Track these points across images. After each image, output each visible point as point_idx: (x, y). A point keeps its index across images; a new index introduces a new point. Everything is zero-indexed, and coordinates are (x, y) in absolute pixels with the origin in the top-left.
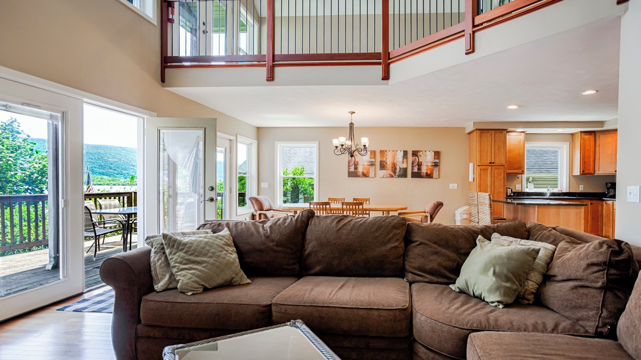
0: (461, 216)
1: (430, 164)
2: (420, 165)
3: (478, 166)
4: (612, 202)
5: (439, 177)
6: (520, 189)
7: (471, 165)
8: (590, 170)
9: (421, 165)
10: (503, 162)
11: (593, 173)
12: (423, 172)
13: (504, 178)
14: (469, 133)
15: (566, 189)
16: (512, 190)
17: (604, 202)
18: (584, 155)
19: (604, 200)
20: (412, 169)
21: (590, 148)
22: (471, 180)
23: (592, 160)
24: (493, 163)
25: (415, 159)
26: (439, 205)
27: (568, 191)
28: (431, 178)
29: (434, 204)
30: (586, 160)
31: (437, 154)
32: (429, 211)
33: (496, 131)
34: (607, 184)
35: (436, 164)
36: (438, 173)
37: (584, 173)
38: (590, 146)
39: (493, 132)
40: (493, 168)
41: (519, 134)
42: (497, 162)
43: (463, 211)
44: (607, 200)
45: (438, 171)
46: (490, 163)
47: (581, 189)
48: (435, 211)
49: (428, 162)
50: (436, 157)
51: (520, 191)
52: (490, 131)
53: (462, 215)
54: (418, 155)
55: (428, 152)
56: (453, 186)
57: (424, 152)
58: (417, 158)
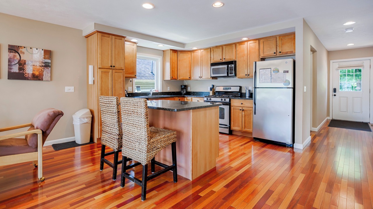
0: (81, 121)
1: (38, 64)
2: (22, 64)
3: (99, 68)
4: (191, 98)
5: (51, 80)
6: (132, 90)
7: (91, 68)
8: (175, 76)
9: (25, 64)
10: (122, 67)
11: (177, 79)
12: (27, 72)
13: (123, 81)
14: (87, 37)
15: (161, 90)
16: (127, 92)
17: (185, 98)
18: (172, 66)
19: (185, 97)
20: (10, 69)
21: (175, 62)
22: (91, 82)
23: (176, 69)
24: (114, 67)
25: (15, 56)
26: (56, 116)
27: (162, 92)
28: (39, 80)
29: (49, 115)
30: (174, 70)
31: (48, 53)
32: (39, 126)
33: (116, 37)
34: (181, 86)
35: (47, 64)
36: (49, 75)
37: (172, 78)
38: (175, 60)
39: (114, 37)
40: (114, 71)
41: (133, 44)
42: (117, 66)
43: (83, 115)
44: (188, 97)
45: (49, 72)
46: (111, 66)
47: (168, 90)
48: (50, 125)
49: (36, 61)
50: (47, 56)
51: (132, 92)
52: (111, 36)
53: (82, 119)
54: (19, 52)
55: (34, 49)
56: (69, 89)
57: (29, 49)
58: (17, 54)
